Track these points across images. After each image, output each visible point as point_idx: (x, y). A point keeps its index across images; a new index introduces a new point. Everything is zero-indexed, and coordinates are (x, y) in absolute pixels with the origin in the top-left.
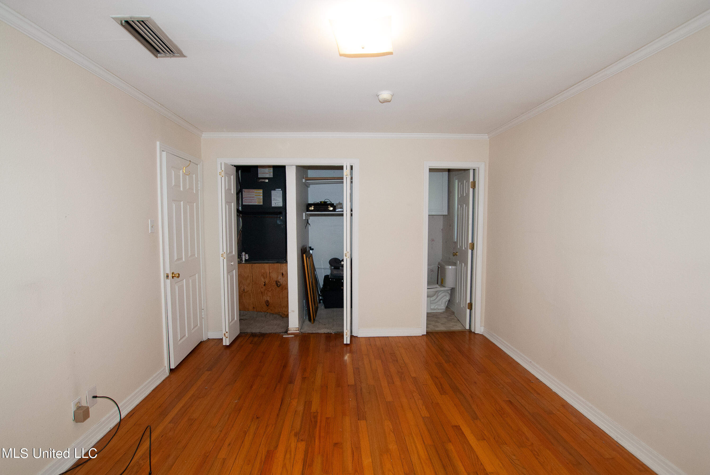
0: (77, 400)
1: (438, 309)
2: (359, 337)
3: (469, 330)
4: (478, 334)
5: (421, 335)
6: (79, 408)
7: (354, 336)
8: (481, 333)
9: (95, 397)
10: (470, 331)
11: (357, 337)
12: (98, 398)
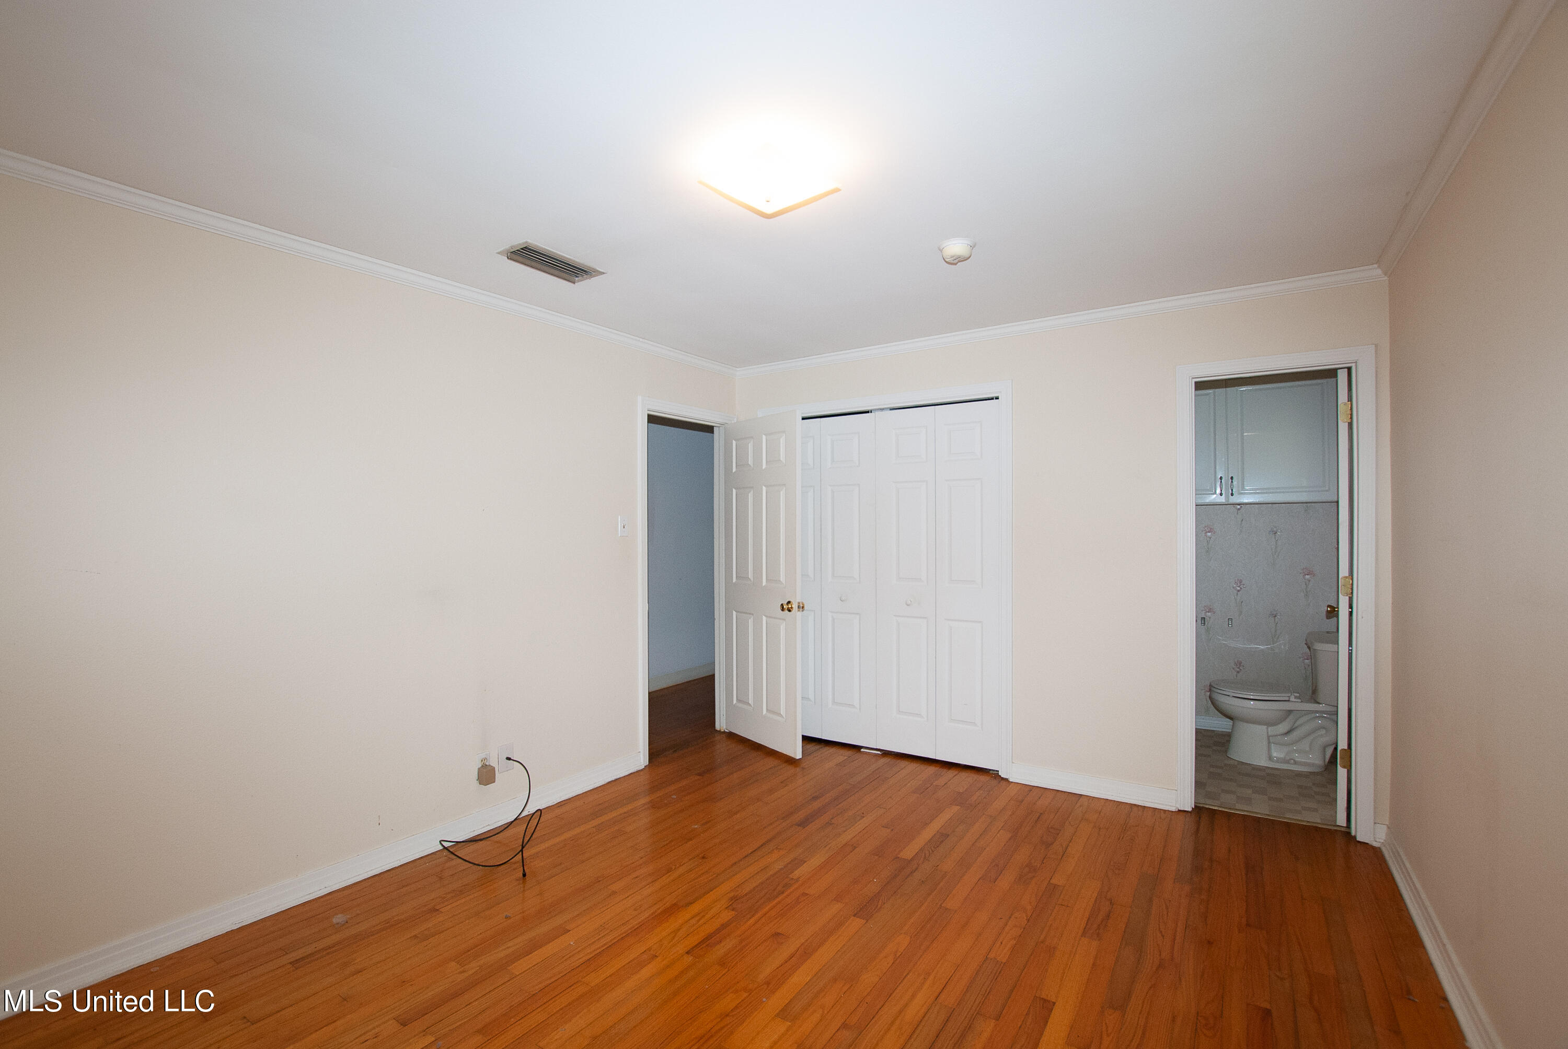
0: (483, 756)
1: (1296, 763)
2: (1011, 781)
3: (1343, 829)
4: (1367, 844)
5: (1173, 809)
6: (484, 766)
7: (1002, 776)
8: (1375, 844)
9: (509, 759)
10: (1347, 835)
11: (1006, 780)
12: (511, 761)
